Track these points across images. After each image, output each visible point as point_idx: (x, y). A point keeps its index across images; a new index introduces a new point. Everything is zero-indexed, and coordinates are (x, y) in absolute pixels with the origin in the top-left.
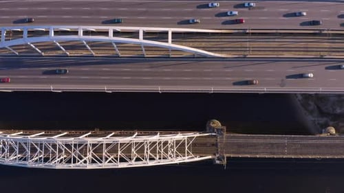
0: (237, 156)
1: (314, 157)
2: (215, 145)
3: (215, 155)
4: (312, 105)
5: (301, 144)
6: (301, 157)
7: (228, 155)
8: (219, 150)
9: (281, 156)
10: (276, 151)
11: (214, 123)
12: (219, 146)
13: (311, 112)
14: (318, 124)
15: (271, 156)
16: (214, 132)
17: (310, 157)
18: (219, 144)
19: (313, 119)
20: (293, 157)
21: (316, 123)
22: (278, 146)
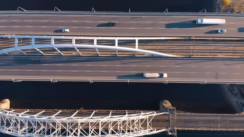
0: (183, 129)
1: (238, 129)
2: (168, 121)
3: (167, 128)
4: (236, 91)
5: (230, 121)
6: (230, 130)
7: (177, 128)
8: (171, 124)
9: (215, 129)
10: (211, 125)
11: (165, 103)
12: (171, 122)
13: (236, 95)
14: (240, 103)
15: (209, 129)
16: (167, 112)
17: (236, 130)
18: (171, 120)
19: (236, 100)
20: (224, 130)
21: (239, 103)
22: (213, 121)
